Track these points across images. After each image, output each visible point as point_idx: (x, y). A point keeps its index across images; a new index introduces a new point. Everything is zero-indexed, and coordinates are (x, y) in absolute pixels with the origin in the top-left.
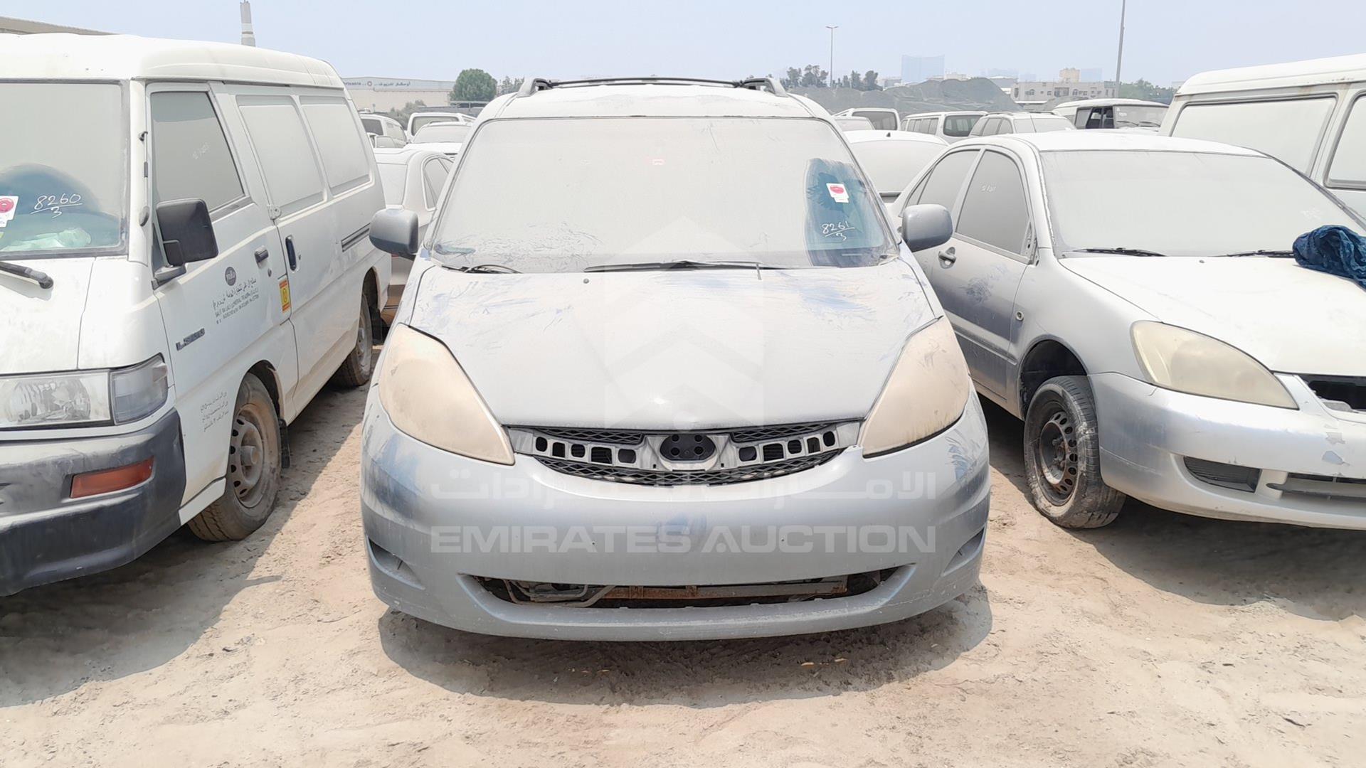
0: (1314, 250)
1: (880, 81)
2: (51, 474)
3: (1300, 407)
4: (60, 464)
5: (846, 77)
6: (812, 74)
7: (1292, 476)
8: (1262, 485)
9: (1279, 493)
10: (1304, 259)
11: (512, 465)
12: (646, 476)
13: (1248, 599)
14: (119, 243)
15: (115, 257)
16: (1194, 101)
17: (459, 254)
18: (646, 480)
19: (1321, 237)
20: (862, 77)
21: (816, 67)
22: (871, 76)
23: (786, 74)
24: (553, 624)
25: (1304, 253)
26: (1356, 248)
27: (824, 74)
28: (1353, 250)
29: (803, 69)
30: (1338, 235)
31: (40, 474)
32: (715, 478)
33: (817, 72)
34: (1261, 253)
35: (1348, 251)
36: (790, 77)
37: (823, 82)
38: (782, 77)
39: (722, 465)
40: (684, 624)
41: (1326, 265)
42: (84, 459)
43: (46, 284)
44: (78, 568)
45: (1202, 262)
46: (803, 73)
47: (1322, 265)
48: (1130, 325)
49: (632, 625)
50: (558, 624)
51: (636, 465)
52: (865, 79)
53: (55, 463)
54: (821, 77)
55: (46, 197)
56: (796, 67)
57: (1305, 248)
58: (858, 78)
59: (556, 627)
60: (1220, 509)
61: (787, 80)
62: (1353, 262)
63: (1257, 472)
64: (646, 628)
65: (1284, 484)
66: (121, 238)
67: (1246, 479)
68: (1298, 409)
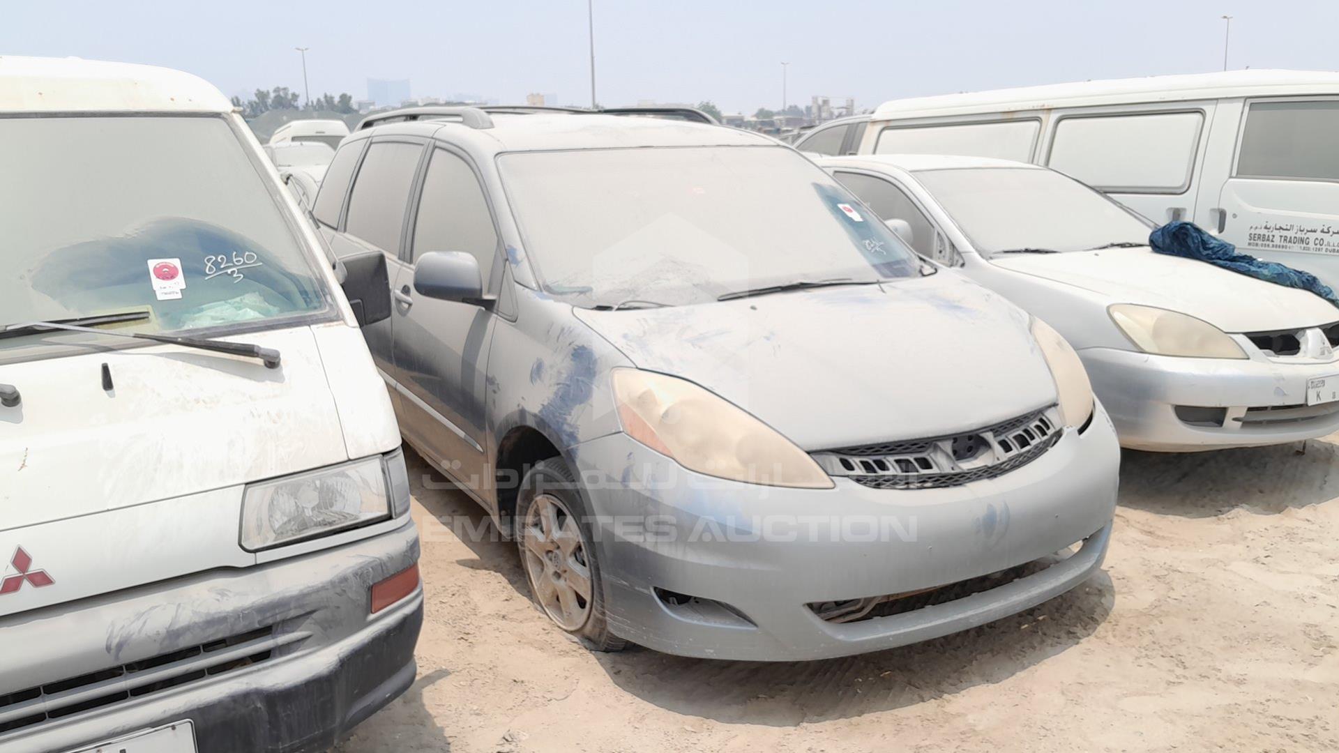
0: (1168, 241)
1: (354, 104)
2: (354, 589)
3: (1250, 357)
4: (360, 574)
5: (319, 100)
6: (281, 97)
7: (1250, 409)
8: (1228, 421)
9: (1240, 424)
10: (1158, 247)
11: (833, 488)
12: (943, 480)
13: (1222, 509)
14: (327, 307)
15: (332, 324)
16: (889, 125)
17: (575, 294)
18: (943, 482)
19: (1174, 230)
20: (337, 100)
21: (285, 89)
22: (345, 99)
23: (254, 95)
24: (888, 634)
25: (1160, 242)
26: (1201, 237)
27: (295, 96)
28: (1200, 240)
29: (271, 91)
30: (1187, 230)
31: (344, 591)
32: (992, 472)
33: (286, 94)
34: (1113, 245)
35: (1196, 241)
36: (258, 98)
37: (295, 104)
38: (250, 99)
39: (998, 459)
40: (986, 608)
41: (1176, 251)
42: (381, 564)
43: (272, 363)
44: (387, 696)
45: (1096, 255)
46: (272, 95)
47: (1174, 252)
48: (1105, 310)
49: (949, 619)
50: (893, 633)
51: (935, 470)
52: (340, 102)
53: (356, 574)
54: (292, 99)
55: (214, 258)
56: (263, 89)
57: (1161, 240)
58: (332, 102)
59: (891, 636)
60: (1205, 443)
61: (255, 102)
62: (1201, 249)
63: (1223, 411)
64: (960, 619)
65: (1245, 417)
66: (327, 301)
67: (1215, 416)
68: (1248, 359)
